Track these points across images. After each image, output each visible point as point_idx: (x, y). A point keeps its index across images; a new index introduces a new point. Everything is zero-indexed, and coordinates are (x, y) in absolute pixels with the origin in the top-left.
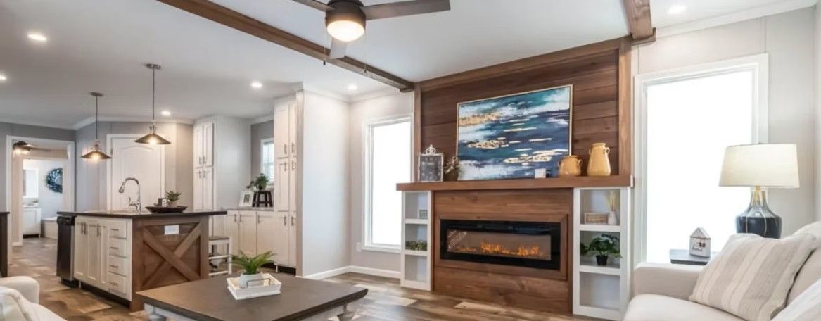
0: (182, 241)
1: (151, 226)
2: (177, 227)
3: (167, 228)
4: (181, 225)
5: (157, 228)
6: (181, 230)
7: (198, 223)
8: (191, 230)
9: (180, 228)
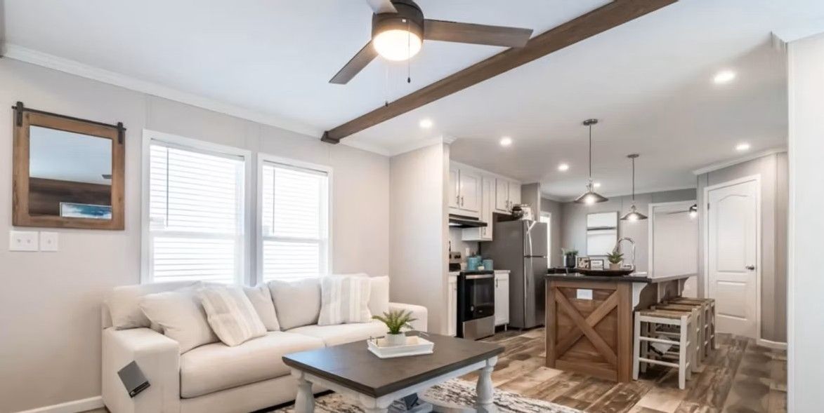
0: (595, 309)
1: (564, 288)
2: (590, 292)
3: (579, 291)
4: (594, 290)
5: (569, 290)
6: (595, 297)
7: (615, 290)
8: (608, 297)
9: (594, 293)
